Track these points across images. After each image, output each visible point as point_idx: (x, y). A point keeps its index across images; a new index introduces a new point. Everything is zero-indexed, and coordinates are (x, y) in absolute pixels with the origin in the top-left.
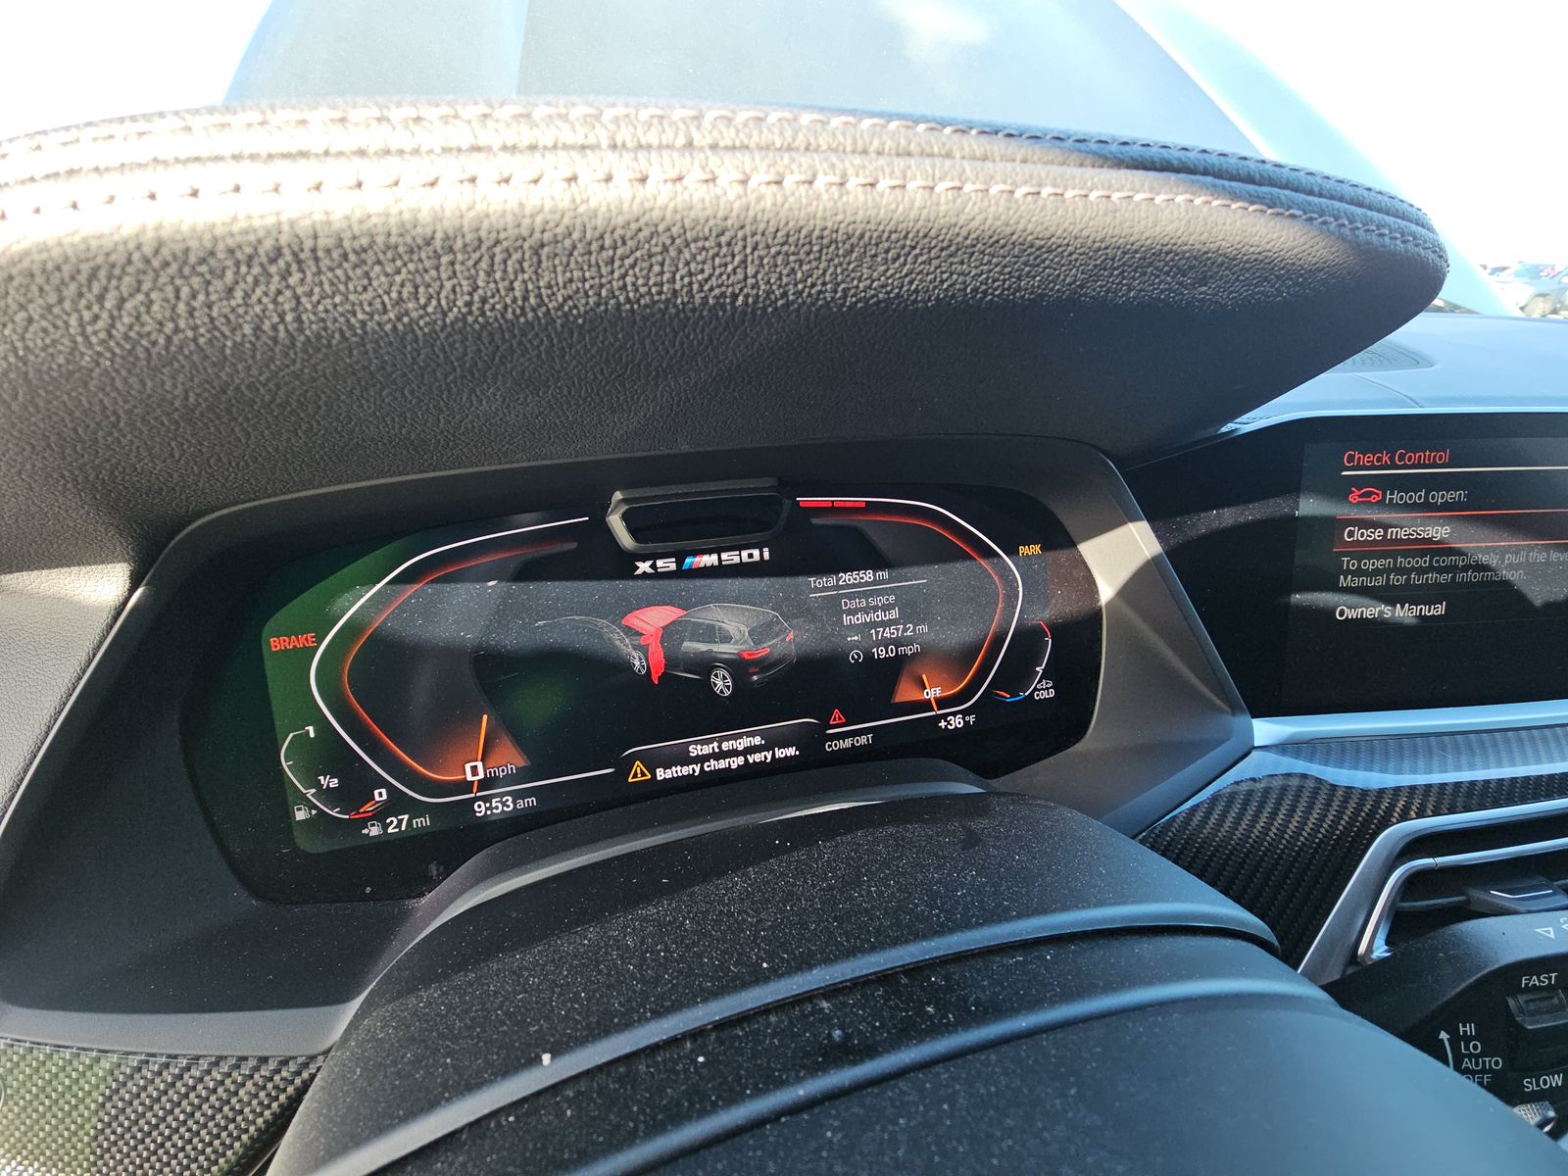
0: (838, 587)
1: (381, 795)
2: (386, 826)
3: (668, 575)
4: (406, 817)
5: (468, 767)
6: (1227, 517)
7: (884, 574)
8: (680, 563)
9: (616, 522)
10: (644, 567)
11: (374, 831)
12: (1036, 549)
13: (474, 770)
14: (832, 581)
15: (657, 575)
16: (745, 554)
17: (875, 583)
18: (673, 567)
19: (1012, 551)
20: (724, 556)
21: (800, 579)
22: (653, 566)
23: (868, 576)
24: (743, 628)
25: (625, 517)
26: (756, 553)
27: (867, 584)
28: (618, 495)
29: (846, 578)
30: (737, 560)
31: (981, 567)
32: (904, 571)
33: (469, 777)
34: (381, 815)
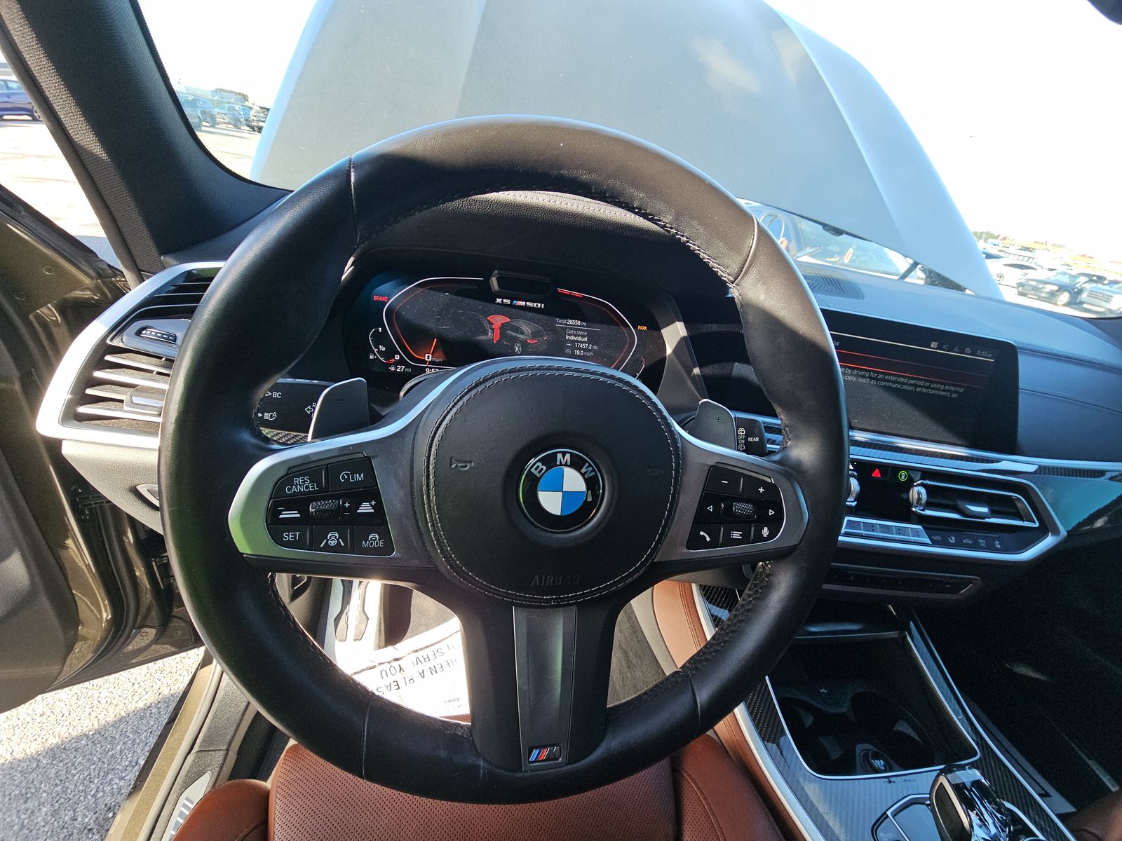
0: (566, 324)
1: (397, 357)
2: (397, 368)
3: (506, 305)
4: (404, 367)
5: (427, 355)
6: (715, 327)
7: (585, 324)
8: (512, 302)
9: (494, 281)
10: (499, 300)
11: (393, 369)
12: (645, 328)
13: (428, 357)
14: (565, 322)
15: (503, 304)
16: (535, 304)
17: (580, 326)
18: (509, 303)
19: (635, 327)
20: (527, 303)
21: (553, 318)
22: (502, 301)
23: (578, 323)
24: (529, 330)
25: (497, 279)
26: (539, 305)
27: (577, 326)
28: (496, 272)
29: (571, 322)
30: (532, 306)
31: (621, 329)
32: (592, 324)
33: (426, 359)
34: (396, 364)
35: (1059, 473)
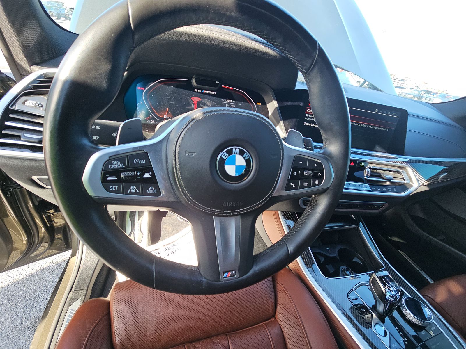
0: (226, 102)
1: (151, 116)
2: (151, 122)
3: (199, 93)
4: (154, 121)
5: (164, 116)
6: (289, 103)
7: (234, 102)
8: (202, 91)
10: (196, 90)
11: (149, 122)
12: (260, 104)
13: (165, 116)
14: (225, 100)
15: (198, 92)
16: (212, 92)
17: (232, 103)
18: (200, 91)
19: (256, 103)
20: (209, 92)
21: (220, 99)
22: (197, 91)
23: (231, 101)
24: (210, 104)
25: (195, 79)
26: (214, 93)
27: (231, 102)
28: (194, 76)
29: (228, 101)
30: (211, 93)
31: (250, 104)
32: (237, 102)
33: (164, 117)
34: (150, 119)
35: (416, 162)
